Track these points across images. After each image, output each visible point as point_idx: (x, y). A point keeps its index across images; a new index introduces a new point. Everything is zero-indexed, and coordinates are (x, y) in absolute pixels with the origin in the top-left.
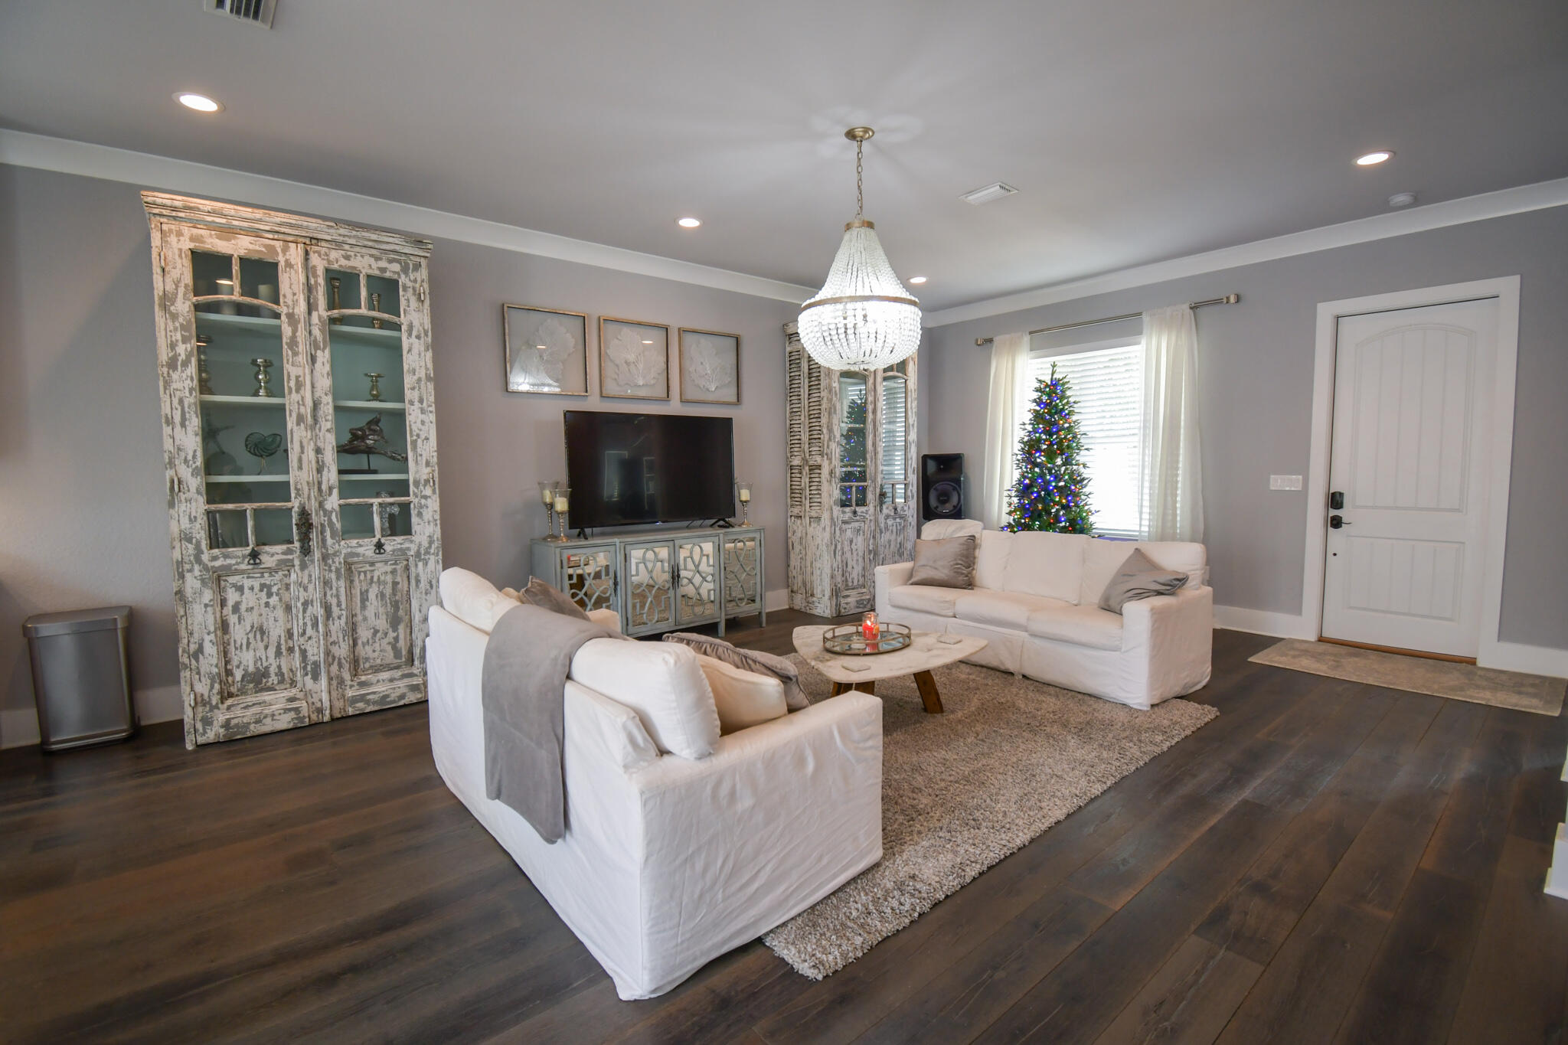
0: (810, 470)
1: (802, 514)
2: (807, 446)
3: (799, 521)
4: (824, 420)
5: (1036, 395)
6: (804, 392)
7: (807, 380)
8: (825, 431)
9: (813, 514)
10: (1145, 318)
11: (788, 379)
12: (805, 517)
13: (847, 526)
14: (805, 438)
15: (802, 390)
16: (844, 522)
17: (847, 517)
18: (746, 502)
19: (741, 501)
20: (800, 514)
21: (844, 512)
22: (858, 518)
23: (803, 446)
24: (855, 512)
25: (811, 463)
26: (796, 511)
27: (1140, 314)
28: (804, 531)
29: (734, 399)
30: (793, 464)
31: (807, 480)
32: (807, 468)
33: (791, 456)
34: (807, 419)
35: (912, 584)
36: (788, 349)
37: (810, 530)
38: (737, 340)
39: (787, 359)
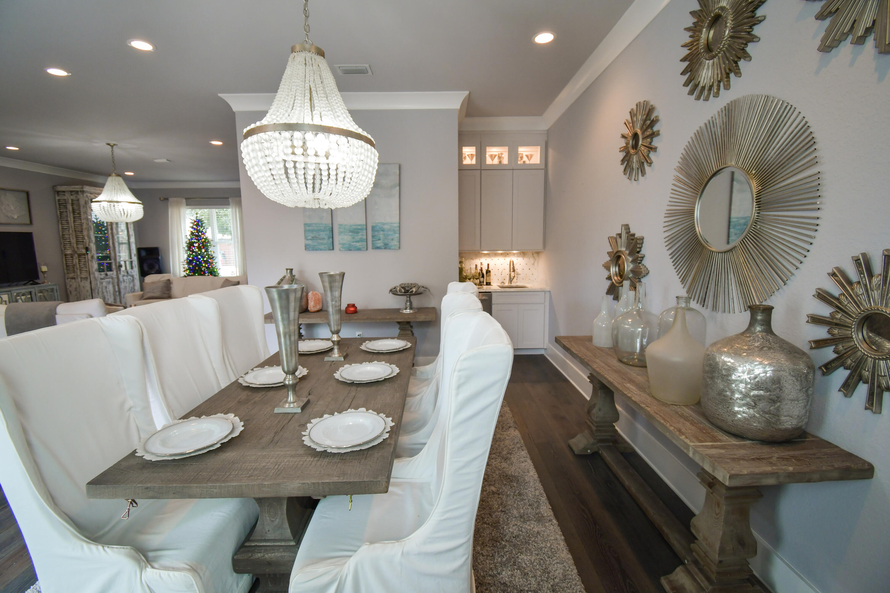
0: (78, 256)
1: (76, 277)
2: (75, 245)
3: (73, 280)
4: (85, 233)
5: (192, 225)
6: (71, 219)
7: (72, 214)
8: (86, 238)
9: (83, 276)
10: (230, 200)
11: (58, 213)
12: (77, 278)
13: (103, 281)
14: (73, 241)
15: (69, 219)
16: (101, 279)
17: (103, 276)
18: (45, 272)
19: (43, 272)
20: (74, 277)
21: (101, 275)
22: (108, 277)
23: (72, 245)
24: (106, 275)
25: (79, 253)
26: (71, 275)
27: (228, 198)
28: (77, 285)
29: (28, 222)
30: (66, 253)
31: (77, 261)
32: (76, 255)
33: (65, 249)
34: (74, 232)
35: (144, 299)
36: (57, 198)
37: (82, 284)
38: (28, 194)
39: (57, 203)
